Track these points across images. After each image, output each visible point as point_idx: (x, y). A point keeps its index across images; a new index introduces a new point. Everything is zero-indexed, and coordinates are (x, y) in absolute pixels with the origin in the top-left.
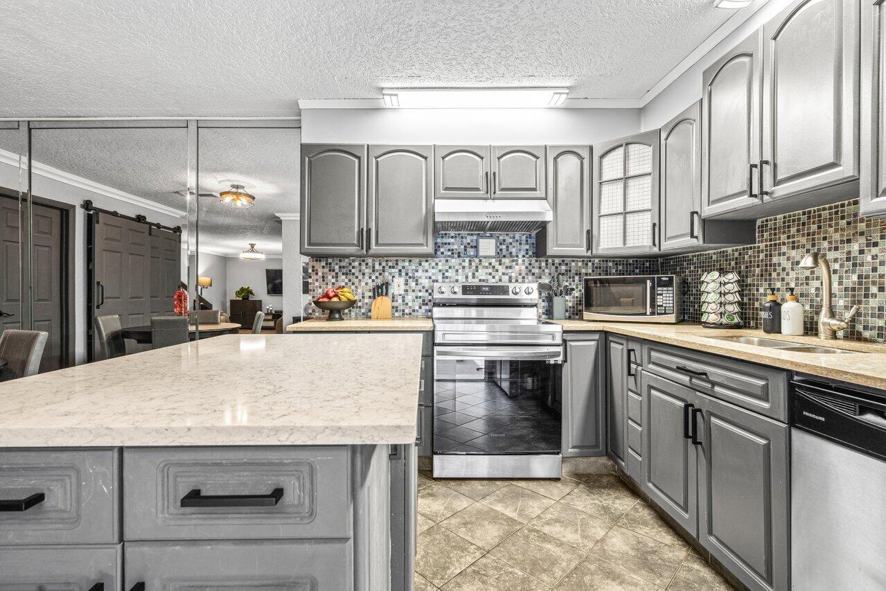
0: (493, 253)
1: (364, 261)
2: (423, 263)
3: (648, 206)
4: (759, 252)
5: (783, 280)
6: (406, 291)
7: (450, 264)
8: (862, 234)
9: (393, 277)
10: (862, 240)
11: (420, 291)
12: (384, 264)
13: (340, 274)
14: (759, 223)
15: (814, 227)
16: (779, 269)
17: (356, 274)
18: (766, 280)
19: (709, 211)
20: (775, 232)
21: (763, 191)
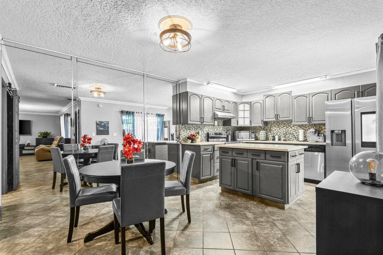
0: (217, 125)
3: (249, 117)
4: (268, 127)
5: (273, 132)
8: (286, 126)
13: (188, 129)
14: (268, 122)
15: (279, 124)
16: (272, 130)
17: (191, 130)
18: (270, 132)
19: (265, 120)
20: (272, 124)
21: (277, 119)
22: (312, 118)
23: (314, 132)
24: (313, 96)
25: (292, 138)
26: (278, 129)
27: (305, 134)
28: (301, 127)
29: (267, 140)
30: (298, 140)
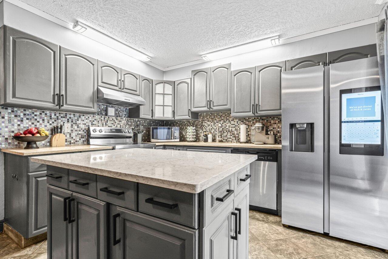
0: (113, 114)
1: (43, 112)
2: (81, 117)
3: (171, 105)
4: (199, 122)
5: (206, 129)
6: (72, 131)
7: (95, 118)
8: (223, 120)
9: (64, 123)
10: (223, 121)
11: (80, 131)
12: (58, 115)
13: (25, 119)
14: (199, 114)
15: (213, 117)
16: (205, 126)
17: (38, 120)
18: (201, 129)
19: (194, 110)
20: (204, 117)
21: (210, 108)
22: (258, 106)
23: (261, 128)
24: (260, 71)
25: (230, 138)
26: (212, 124)
27: (248, 131)
28: (243, 121)
29: (198, 140)
30: (238, 141)
